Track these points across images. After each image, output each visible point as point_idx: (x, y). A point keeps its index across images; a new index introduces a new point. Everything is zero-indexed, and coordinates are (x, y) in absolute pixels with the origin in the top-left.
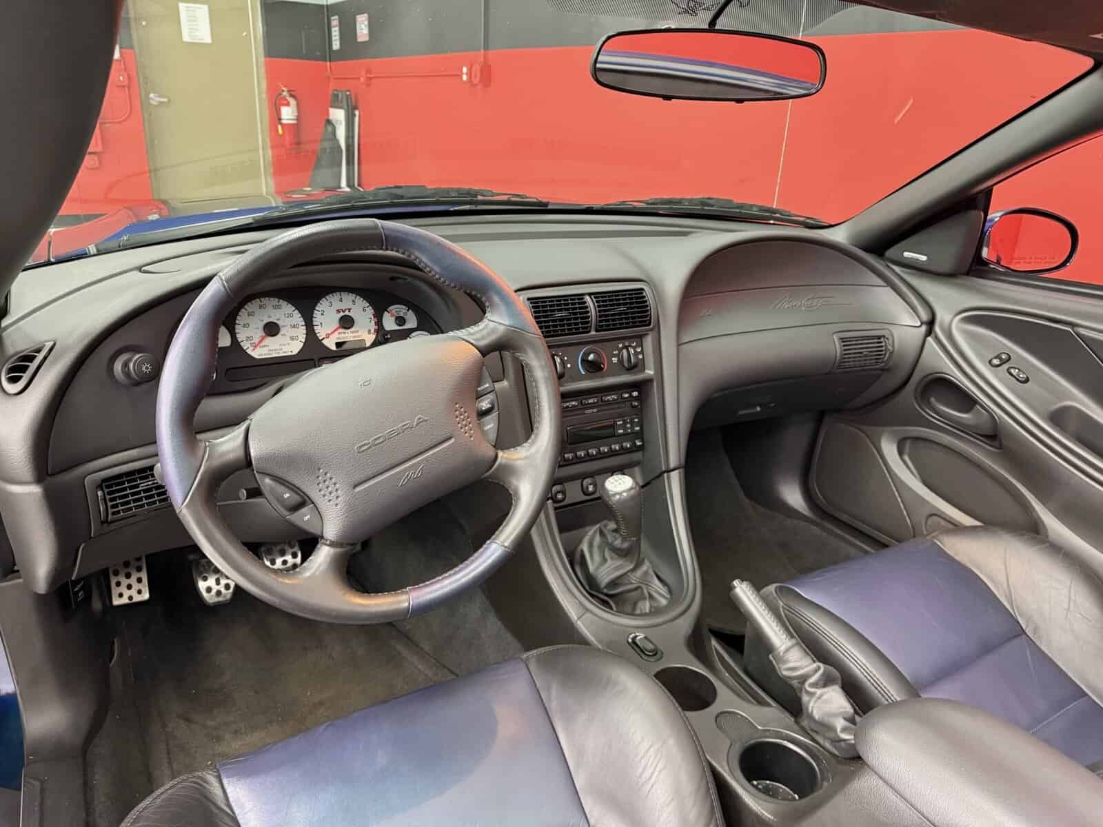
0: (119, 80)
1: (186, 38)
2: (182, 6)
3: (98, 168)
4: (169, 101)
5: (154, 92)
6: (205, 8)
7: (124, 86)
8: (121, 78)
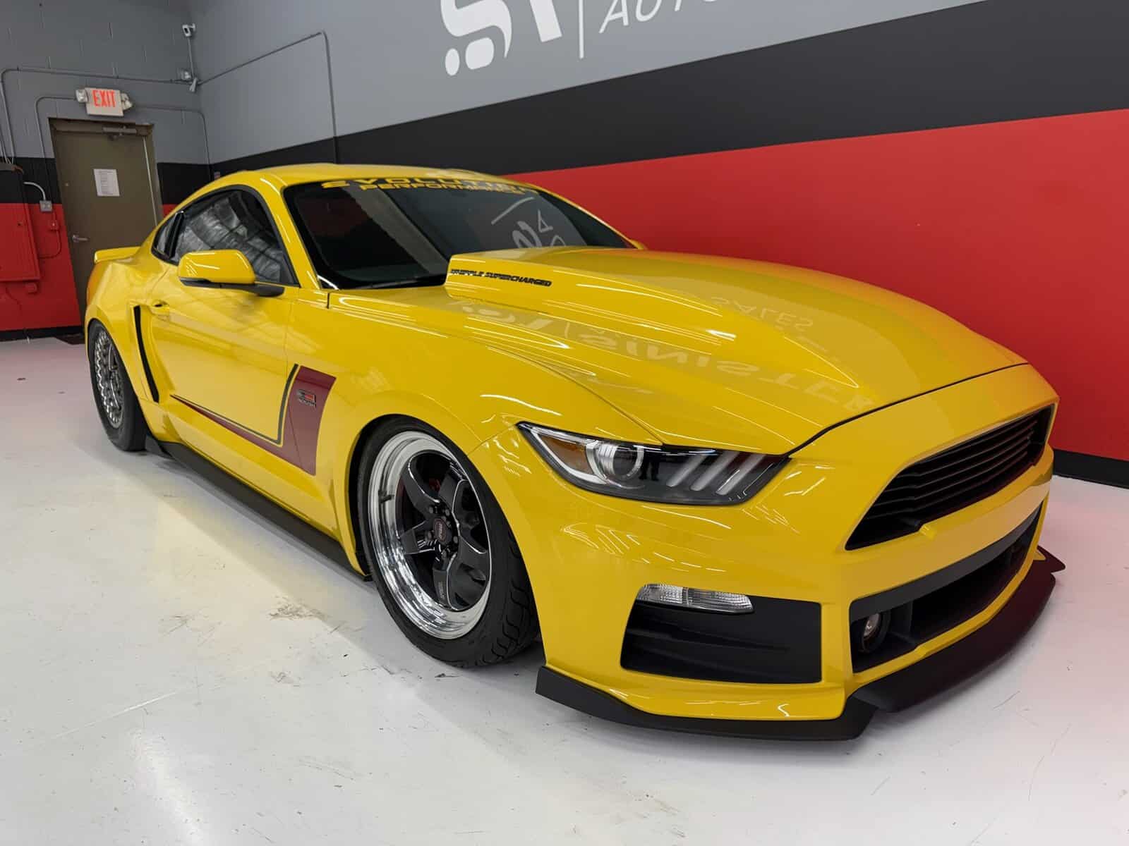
0: (52, 227)
1: (100, 193)
2: (96, 171)
3: (35, 293)
4: (89, 241)
5: (75, 234)
6: (114, 172)
7: (55, 231)
8: (54, 225)
